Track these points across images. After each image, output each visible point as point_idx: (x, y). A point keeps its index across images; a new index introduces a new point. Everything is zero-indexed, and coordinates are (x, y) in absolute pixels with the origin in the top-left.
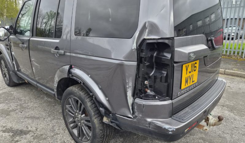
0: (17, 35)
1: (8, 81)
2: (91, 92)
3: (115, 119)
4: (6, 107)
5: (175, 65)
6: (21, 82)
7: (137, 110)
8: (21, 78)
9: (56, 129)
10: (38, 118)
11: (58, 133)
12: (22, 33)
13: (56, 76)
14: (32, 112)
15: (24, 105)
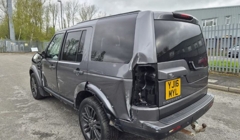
0: (47, 58)
1: (36, 95)
2: (101, 102)
3: (118, 122)
4: (34, 116)
5: (159, 82)
6: (46, 96)
7: (133, 114)
8: (47, 92)
9: (73, 133)
10: (59, 125)
11: (75, 136)
12: (51, 57)
13: (76, 90)
14: (55, 120)
15: (48, 114)
